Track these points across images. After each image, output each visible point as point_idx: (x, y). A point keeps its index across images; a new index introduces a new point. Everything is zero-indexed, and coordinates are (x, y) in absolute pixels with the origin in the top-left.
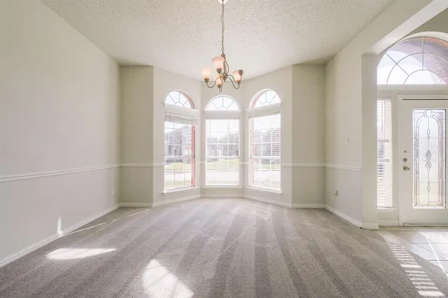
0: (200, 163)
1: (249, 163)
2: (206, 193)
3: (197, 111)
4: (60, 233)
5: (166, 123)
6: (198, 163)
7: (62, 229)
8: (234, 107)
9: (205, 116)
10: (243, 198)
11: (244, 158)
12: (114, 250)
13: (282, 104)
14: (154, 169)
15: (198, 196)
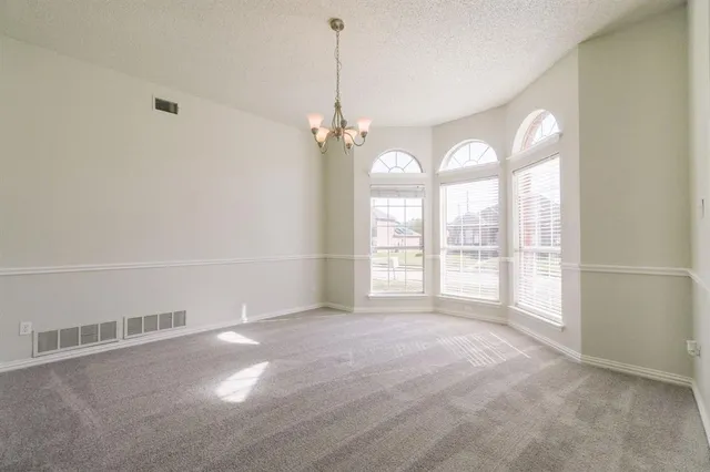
0: (431, 256)
1: (513, 259)
2: (440, 307)
3: (427, 175)
4: (245, 320)
5: (372, 199)
6: (429, 256)
7: (247, 316)
8: (491, 157)
9: (439, 180)
10: (504, 325)
11: (506, 250)
12: (256, 343)
13: (561, 135)
14: (356, 263)
15: (430, 309)
